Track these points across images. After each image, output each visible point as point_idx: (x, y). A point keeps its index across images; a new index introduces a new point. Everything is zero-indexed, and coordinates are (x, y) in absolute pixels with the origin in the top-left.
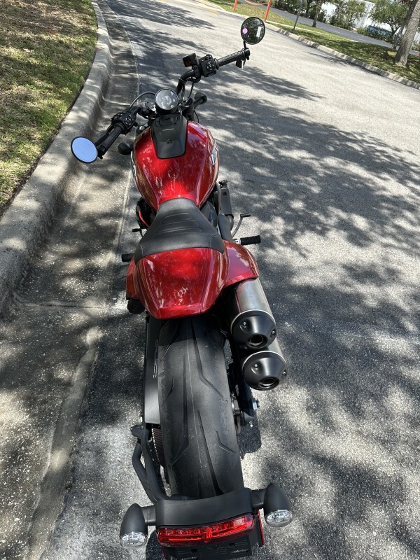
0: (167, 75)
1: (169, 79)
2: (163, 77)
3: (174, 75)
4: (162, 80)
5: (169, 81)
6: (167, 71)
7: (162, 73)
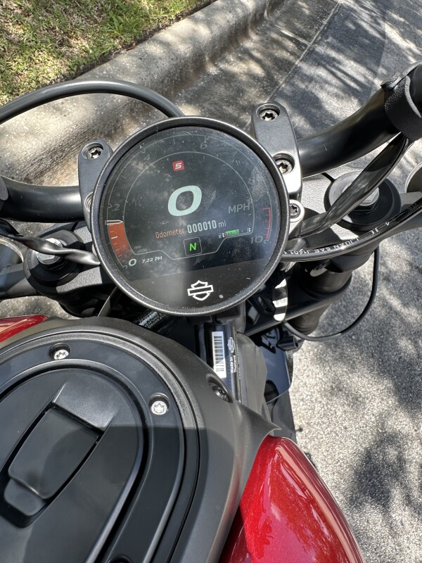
0: (384, 13)
1: (384, 19)
2: (377, 13)
3: (395, 16)
4: (372, 17)
5: (381, 22)
6: (387, 7)
7: (378, 8)
